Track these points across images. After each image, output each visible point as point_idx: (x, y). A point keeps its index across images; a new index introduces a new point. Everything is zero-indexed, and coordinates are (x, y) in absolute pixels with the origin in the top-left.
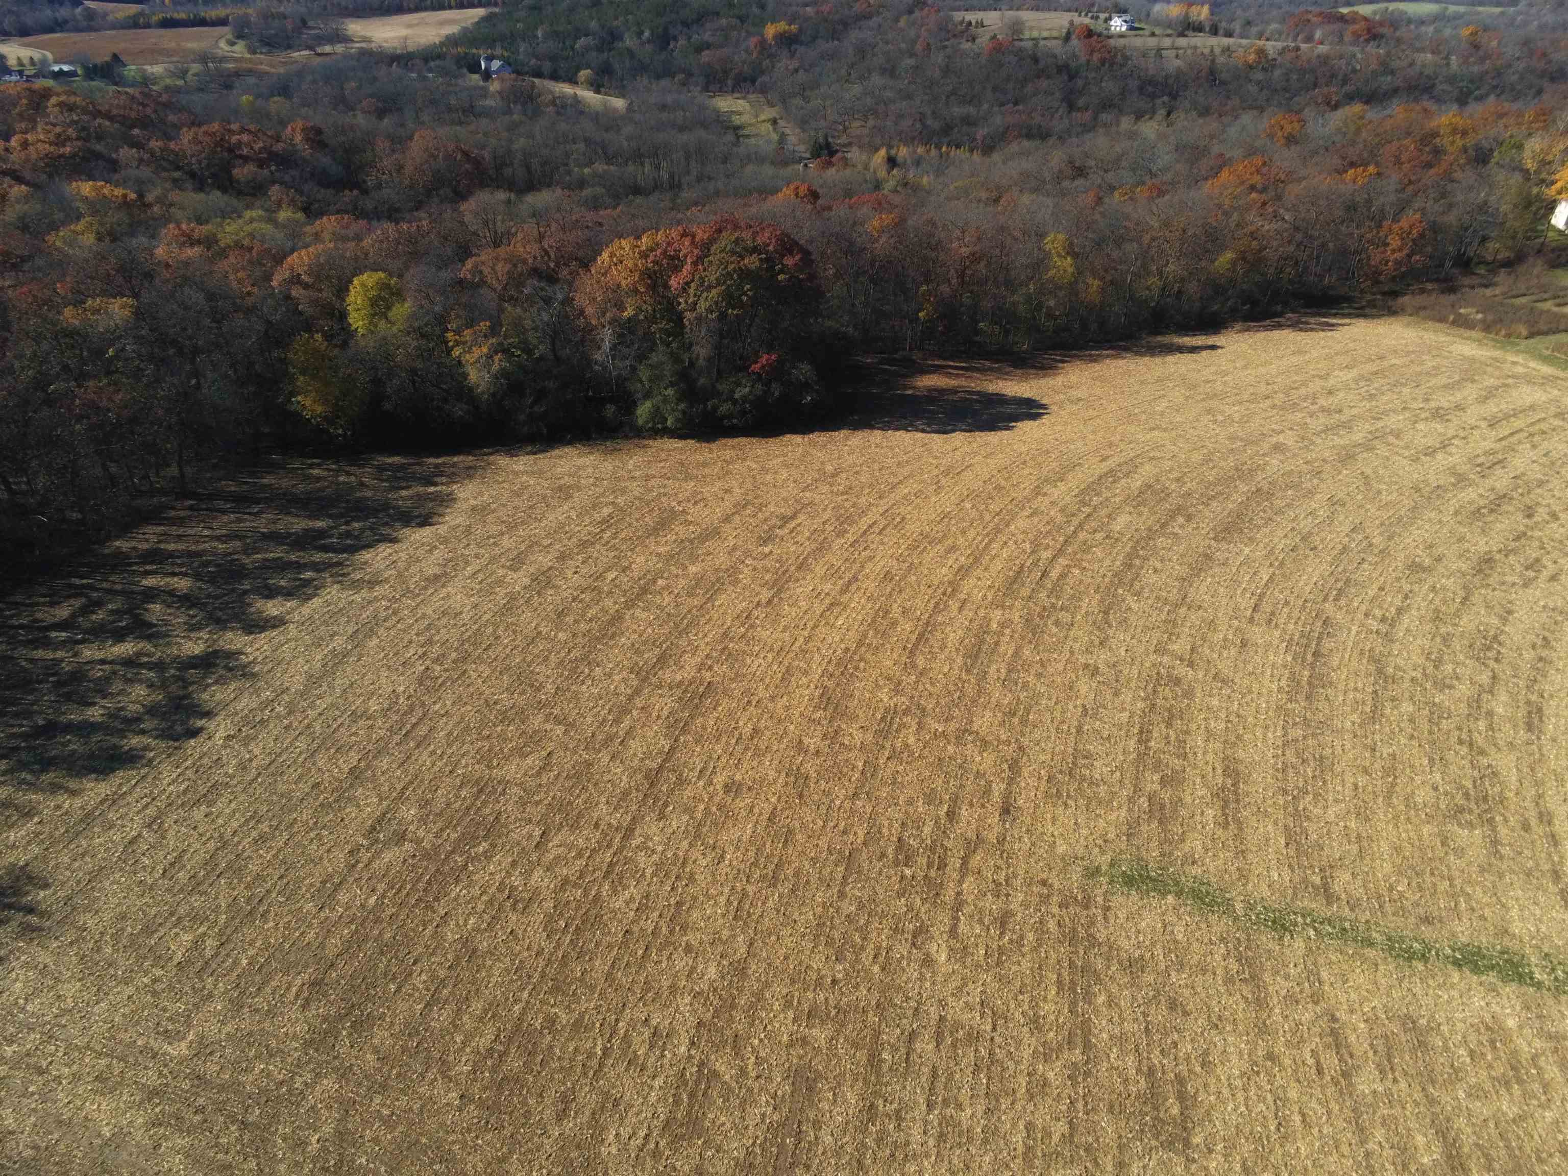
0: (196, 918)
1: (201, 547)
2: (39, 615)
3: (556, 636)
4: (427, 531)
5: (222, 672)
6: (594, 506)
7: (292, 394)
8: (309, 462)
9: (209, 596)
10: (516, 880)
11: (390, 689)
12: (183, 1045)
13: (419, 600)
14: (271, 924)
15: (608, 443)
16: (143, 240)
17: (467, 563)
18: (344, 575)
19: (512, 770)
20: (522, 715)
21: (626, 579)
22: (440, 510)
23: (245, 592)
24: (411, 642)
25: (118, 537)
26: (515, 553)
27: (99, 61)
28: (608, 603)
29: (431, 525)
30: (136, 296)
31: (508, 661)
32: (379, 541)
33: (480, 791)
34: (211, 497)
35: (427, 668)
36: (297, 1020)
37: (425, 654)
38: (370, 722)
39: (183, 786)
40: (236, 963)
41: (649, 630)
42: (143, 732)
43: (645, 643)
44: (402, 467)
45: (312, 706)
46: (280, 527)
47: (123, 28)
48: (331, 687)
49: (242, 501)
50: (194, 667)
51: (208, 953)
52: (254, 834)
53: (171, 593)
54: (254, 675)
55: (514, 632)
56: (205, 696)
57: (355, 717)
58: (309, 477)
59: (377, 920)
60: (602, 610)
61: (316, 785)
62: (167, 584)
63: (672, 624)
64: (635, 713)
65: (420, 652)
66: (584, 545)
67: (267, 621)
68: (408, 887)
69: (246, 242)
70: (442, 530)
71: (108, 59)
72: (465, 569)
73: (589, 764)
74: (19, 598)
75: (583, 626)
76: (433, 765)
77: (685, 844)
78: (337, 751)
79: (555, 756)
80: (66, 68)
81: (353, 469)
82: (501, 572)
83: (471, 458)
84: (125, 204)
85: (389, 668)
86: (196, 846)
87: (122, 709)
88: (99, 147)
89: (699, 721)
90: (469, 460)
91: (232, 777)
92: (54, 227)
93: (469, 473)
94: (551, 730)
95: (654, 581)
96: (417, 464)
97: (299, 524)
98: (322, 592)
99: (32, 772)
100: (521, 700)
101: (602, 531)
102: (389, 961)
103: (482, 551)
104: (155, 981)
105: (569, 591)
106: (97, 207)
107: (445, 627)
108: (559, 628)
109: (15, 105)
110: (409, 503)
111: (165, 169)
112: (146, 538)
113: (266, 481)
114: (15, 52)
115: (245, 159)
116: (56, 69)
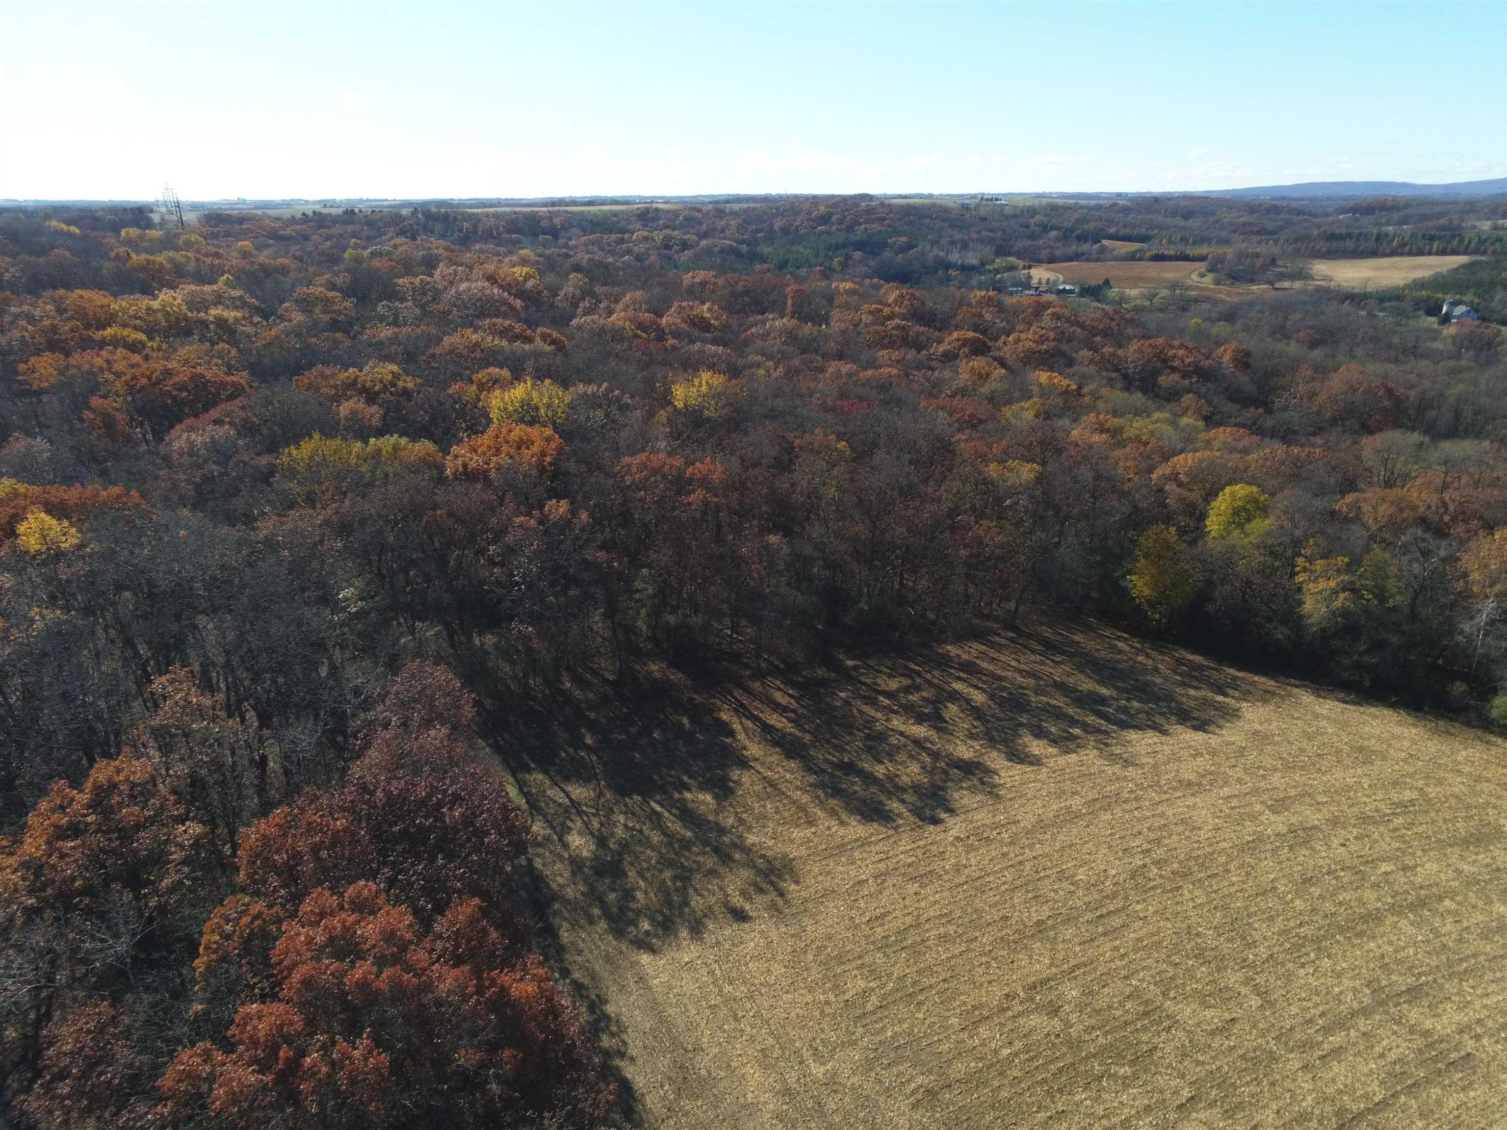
0: (874, 972)
1: (1004, 674)
2: (879, 681)
3: (1292, 900)
4: (1200, 736)
7: (1129, 572)
8: (1119, 634)
9: (993, 716)
11: (1103, 867)
12: (822, 1069)
13: (1164, 797)
16: (1066, 422)
18: (1106, 745)
20: (1220, 963)
22: (1221, 721)
24: (1140, 833)
26: (1282, 795)
27: (1094, 283)
28: (1370, 895)
29: (1205, 731)
30: (1044, 464)
31: (1228, 900)
32: (1150, 727)
34: (1029, 636)
35: (1145, 866)
36: (904, 1114)
37: (1149, 851)
38: (1073, 888)
40: (883, 1030)
41: (1411, 951)
42: (903, 801)
43: (1399, 962)
44: (1200, 668)
45: (1031, 847)
46: (1071, 681)
48: (1054, 838)
49: (1051, 647)
51: (869, 1007)
54: (998, 797)
55: (1248, 874)
56: (956, 795)
57: (1062, 876)
58: (1112, 647)
59: (1002, 1073)
61: (1005, 918)
63: (1444, 958)
64: (1352, 1033)
65: (1144, 847)
66: (1365, 820)
67: (1027, 756)
68: (1041, 1061)
69: (1144, 438)
70: (1214, 740)
71: (1100, 282)
72: (1221, 787)
74: (871, 663)
75: (1328, 906)
76: (1112, 960)
78: (1035, 897)
80: (1068, 287)
81: (1153, 653)
82: (1258, 807)
83: (1273, 683)
84: (1066, 392)
85: (1110, 847)
86: (898, 914)
87: (898, 776)
88: (1065, 347)
89: (1435, 1092)
90: (1270, 683)
92: (1010, 402)
94: (1245, 996)
96: (1217, 670)
97: (1086, 684)
98: (1082, 752)
100: (1226, 948)
103: (1247, 778)
104: (827, 1002)
105: (1327, 861)
107: (1179, 834)
108: (1298, 894)
109: (1023, 312)
110: (1192, 703)
111: (1107, 370)
112: (970, 651)
113: (1076, 638)
114: (1040, 274)
115: (1174, 369)
116: (1061, 287)
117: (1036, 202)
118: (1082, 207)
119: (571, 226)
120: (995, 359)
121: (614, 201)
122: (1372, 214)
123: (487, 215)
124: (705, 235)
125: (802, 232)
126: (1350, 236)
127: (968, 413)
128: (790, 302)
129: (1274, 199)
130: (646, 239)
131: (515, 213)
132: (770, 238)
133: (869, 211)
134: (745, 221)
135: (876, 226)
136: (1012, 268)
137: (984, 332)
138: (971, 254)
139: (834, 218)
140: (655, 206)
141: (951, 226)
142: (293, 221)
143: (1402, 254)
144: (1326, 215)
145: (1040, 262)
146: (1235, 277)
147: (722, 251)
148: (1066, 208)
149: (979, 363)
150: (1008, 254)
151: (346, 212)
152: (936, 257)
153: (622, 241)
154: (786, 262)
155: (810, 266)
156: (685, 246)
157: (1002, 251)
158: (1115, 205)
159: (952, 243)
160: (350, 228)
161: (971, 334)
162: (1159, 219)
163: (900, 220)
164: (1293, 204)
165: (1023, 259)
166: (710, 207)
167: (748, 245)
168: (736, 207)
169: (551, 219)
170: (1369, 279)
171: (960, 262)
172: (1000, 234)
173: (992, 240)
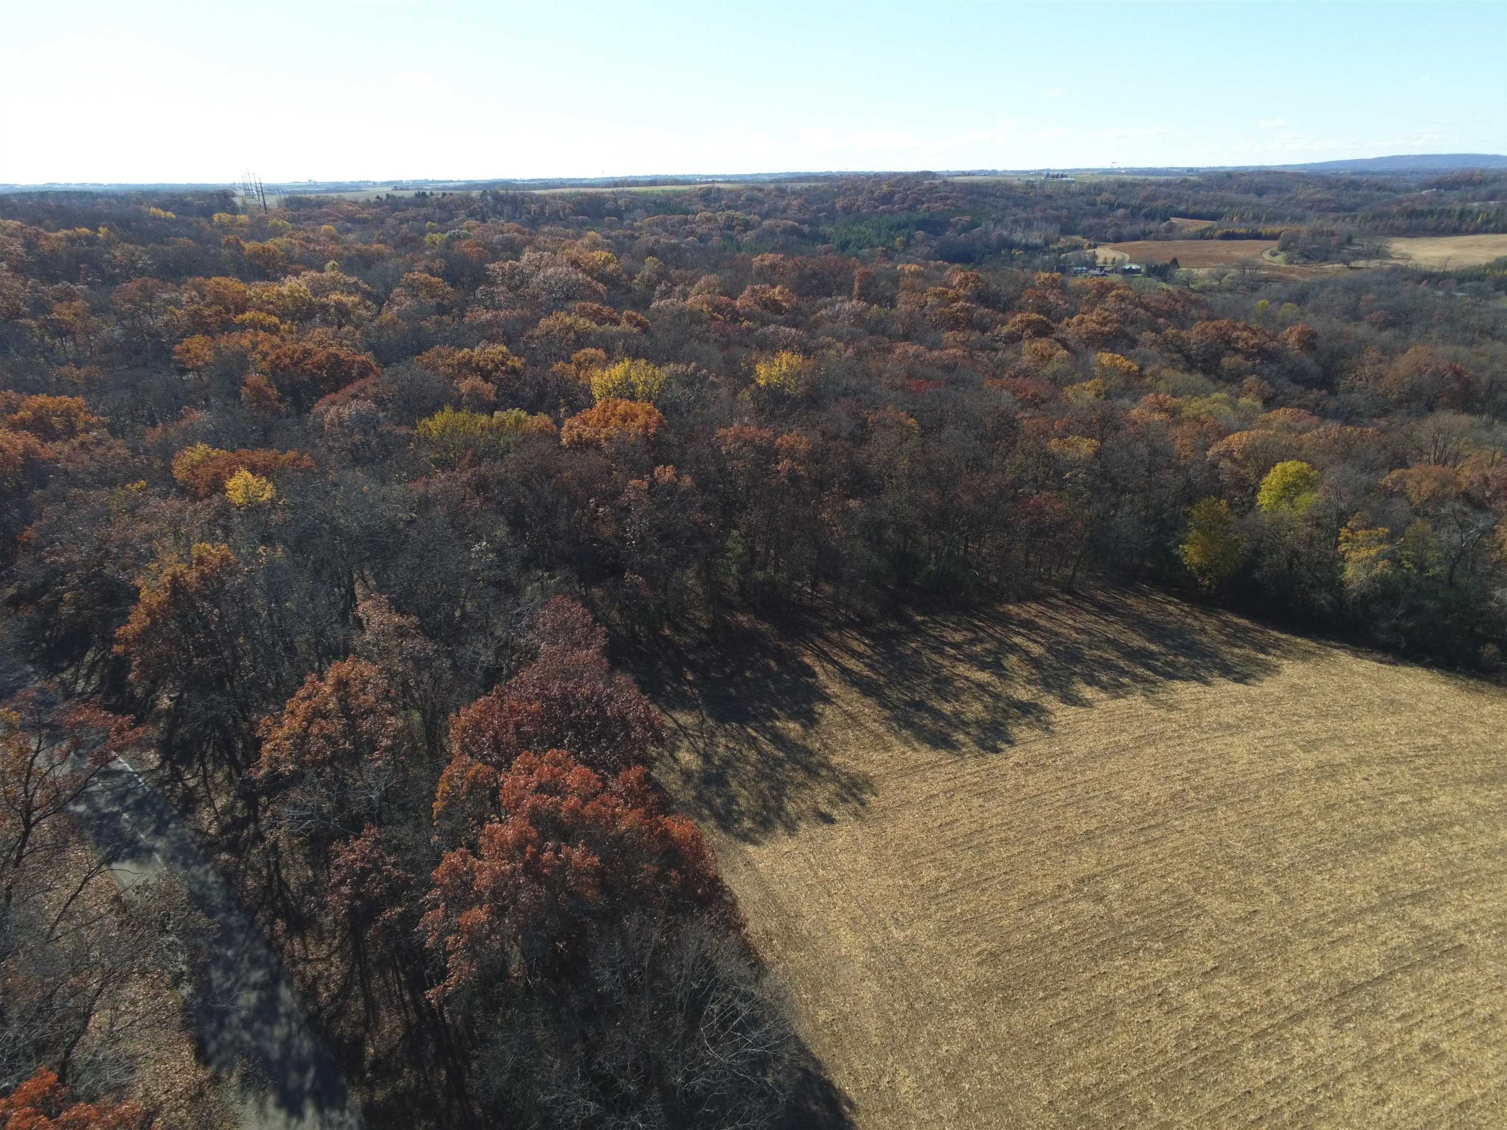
0: (944, 865)
1: (1062, 630)
2: (945, 634)
3: (1314, 822)
4: (1240, 687)
5: (1032, 719)
6: (1421, 731)
7: (1182, 542)
8: (1170, 599)
9: (1050, 666)
10: (1173, 987)
11: (1146, 791)
12: (902, 934)
13: (1204, 736)
14: (985, 898)
15: (1471, 682)
16: (1127, 402)
17: (1262, 726)
18: (1153, 692)
19: (1215, 904)
20: (1247, 868)
21: (1418, 809)
22: (1262, 676)
23: (1075, 673)
24: (1181, 764)
25: (1012, 603)
26: (1313, 737)
27: (1160, 263)
28: (1386, 820)
29: (1246, 684)
30: (1102, 440)
31: (1257, 820)
32: (1194, 679)
33: (1179, 904)
34: (1084, 599)
35: (1184, 790)
36: (971, 969)
37: (1188, 779)
38: (1119, 806)
39: (975, 780)
40: (953, 908)
41: (1419, 865)
42: (967, 734)
44: (1246, 630)
45: (1083, 772)
46: (1122, 638)
47: (1192, 239)
48: (1103, 766)
49: (1104, 609)
50: (1018, 708)
51: (941, 891)
52: (1003, 835)
53: (1027, 653)
54: (1053, 732)
55: (1276, 800)
56: (1016, 730)
57: (1109, 796)
58: (1163, 610)
59: (1054, 944)
60: (1377, 823)
61: (1058, 828)
62: (1028, 646)
63: (1448, 872)
64: (1359, 926)
65: (1185, 775)
67: (1080, 700)
68: (1087, 936)
69: (1202, 417)
70: (1254, 691)
71: (1168, 262)
72: (1258, 730)
73: (1288, 941)
74: (938, 619)
75: (1348, 828)
76: (1151, 863)
78: (1085, 813)
79: (1259, 916)
80: (1134, 267)
81: (1202, 617)
82: (1290, 747)
83: (1314, 644)
84: (1128, 373)
85: (1153, 775)
86: (965, 821)
87: (963, 713)
88: (1129, 329)
89: (1428, 972)
90: (1311, 645)
91: (1007, 791)
92: (1071, 382)
93: (1305, 656)
94: (1267, 894)
95: (1451, 825)
96: (1262, 633)
97: (1137, 641)
98: (1130, 697)
99: (900, 726)
100: (1252, 857)
101: (1417, 756)
102: (1048, 976)
103: (1282, 722)
104: (905, 886)
105: (1350, 791)
106: (1106, 372)
107: (1216, 767)
108: (1321, 817)
109: (1087, 293)
110: (1236, 660)
111: (1169, 351)
112: (1030, 610)
113: (1129, 602)
114: (1105, 253)
115: (1237, 351)
116: (1127, 267)
117: (1104, 178)
118: (1151, 184)
119: (636, 207)
120: (1058, 340)
121: (676, 181)
122: (1458, 188)
123: (554, 197)
124: (765, 216)
125: (864, 211)
126: (1431, 213)
127: (1031, 392)
128: (856, 285)
129: (1354, 174)
130: (709, 220)
131: (581, 195)
132: (832, 217)
133: (932, 189)
134: (806, 200)
135: (939, 205)
136: (1077, 247)
137: (1048, 313)
138: (1036, 233)
139: (897, 197)
140: (717, 185)
141: (1016, 205)
142: (368, 204)
143: (1486, 232)
144: (1408, 190)
145: (1107, 241)
146: (1308, 257)
147: (785, 231)
148: (1134, 185)
149: (1041, 344)
150: (1073, 233)
151: (418, 195)
152: (1000, 235)
153: (686, 222)
154: (848, 242)
155: (872, 246)
156: (747, 226)
157: (1066, 231)
158: (1185, 181)
159: (1015, 222)
160: (423, 211)
161: (1035, 316)
162: (1230, 195)
163: (962, 198)
164: (1374, 179)
165: (1089, 238)
166: (772, 186)
167: (811, 224)
168: (798, 186)
169: (616, 200)
170: (1449, 258)
171: (1024, 241)
172: (1065, 212)
173: (1057, 219)
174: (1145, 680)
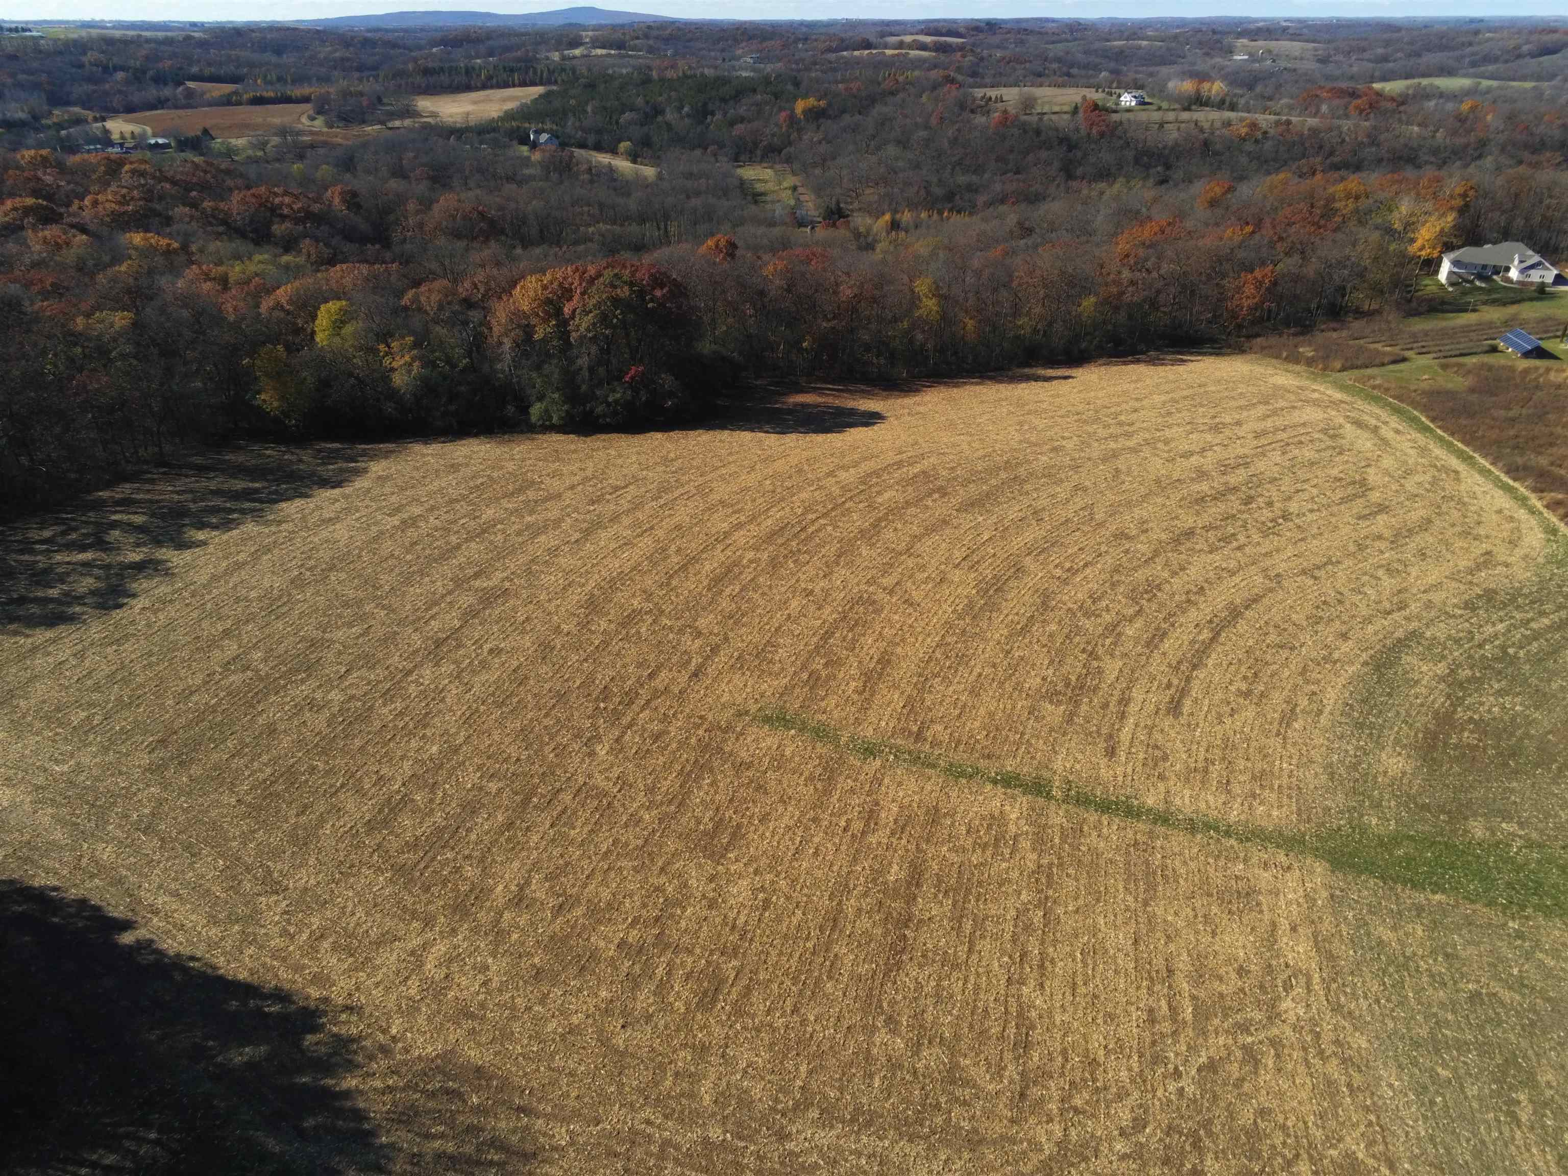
1: (160, 497)
3: (404, 557)
5: (151, 572)
6: (473, 477)
7: (257, 393)
8: (267, 446)
9: (157, 527)
10: (318, 695)
11: (269, 585)
13: (311, 533)
14: (142, 710)
17: (357, 511)
18: (261, 517)
19: (340, 634)
20: (359, 603)
21: (473, 524)
22: (353, 478)
23: (184, 525)
24: (295, 558)
25: (100, 490)
26: (397, 505)
27: (191, 135)
29: (341, 487)
30: (137, 311)
31: (362, 571)
32: (297, 497)
33: (312, 645)
34: (180, 467)
35: (301, 574)
36: (143, 759)
37: (302, 565)
38: (248, 604)
39: (104, 635)
40: (112, 728)
42: (84, 604)
43: (469, 564)
44: (338, 450)
46: (225, 487)
47: (218, 105)
48: (227, 582)
52: (145, 662)
53: (130, 524)
54: (173, 574)
55: (374, 554)
56: (134, 585)
57: (238, 600)
58: (261, 455)
59: (214, 711)
61: (197, 638)
62: (129, 519)
63: (495, 553)
65: (299, 564)
66: (452, 501)
67: (193, 543)
68: (241, 695)
71: (198, 133)
72: (354, 514)
73: (396, 634)
76: (284, 629)
77: (447, 681)
78: (218, 619)
79: (373, 628)
80: (160, 141)
82: (380, 517)
84: (168, 250)
85: (273, 572)
86: (103, 667)
87: (73, 591)
88: (158, 206)
90: (391, 446)
91: (139, 631)
93: (387, 455)
94: (377, 613)
95: (495, 526)
96: (350, 449)
98: (242, 527)
100: (362, 595)
102: (215, 733)
103: (372, 504)
105: (427, 530)
106: (142, 253)
107: (324, 549)
108: (408, 552)
111: (211, 224)
112: (122, 490)
114: (119, 127)
115: (284, 217)
116: (152, 142)
120: (72, 225)
122: (461, 45)
127: (49, 283)
136: (79, 121)
137: (48, 197)
143: (490, 87)
145: (116, 111)
149: (51, 232)
150: (68, 103)
157: (59, 100)
161: (32, 201)
174: (252, 510)
